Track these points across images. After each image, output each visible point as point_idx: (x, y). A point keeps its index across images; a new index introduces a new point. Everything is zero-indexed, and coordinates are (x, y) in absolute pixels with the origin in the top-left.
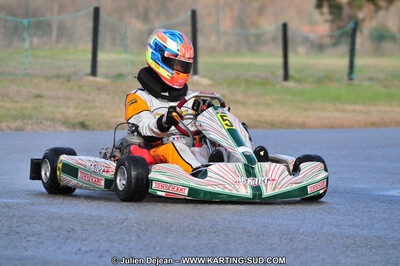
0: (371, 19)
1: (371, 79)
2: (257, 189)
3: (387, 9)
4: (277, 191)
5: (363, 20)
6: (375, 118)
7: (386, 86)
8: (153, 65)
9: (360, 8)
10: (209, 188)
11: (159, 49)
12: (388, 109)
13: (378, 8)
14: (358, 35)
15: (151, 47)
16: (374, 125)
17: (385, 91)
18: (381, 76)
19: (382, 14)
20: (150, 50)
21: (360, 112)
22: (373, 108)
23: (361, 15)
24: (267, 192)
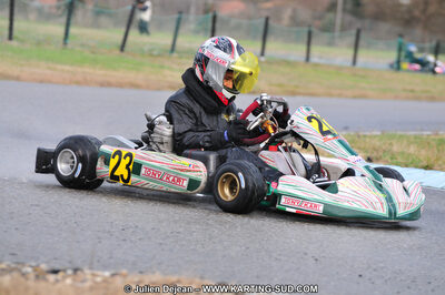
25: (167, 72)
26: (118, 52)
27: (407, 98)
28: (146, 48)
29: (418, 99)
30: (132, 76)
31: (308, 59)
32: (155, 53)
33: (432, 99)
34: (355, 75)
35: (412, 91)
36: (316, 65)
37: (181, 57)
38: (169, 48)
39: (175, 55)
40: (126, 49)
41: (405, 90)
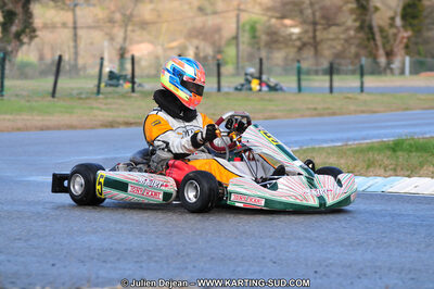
0: (17, 51)
1: (17, 95)
2: (321, 198)
3: (29, 44)
4: (336, 200)
5: (12, 52)
6: (20, 124)
7: (28, 101)
8: (171, 88)
9: (9, 42)
10: (283, 199)
11: (177, 73)
12: (30, 117)
13: (22, 43)
14: (7, 62)
15: (169, 71)
16: (19, 129)
17: (28, 104)
18: (25, 93)
19: (25, 47)
20: (167, 75)
21: (9, 120)
22: (18, 117)
23: (9, 48)
24: (330, 202)
25: (96, 112)
26: (50, 98)
27: (312, 116)
28: (75, 92)
29: (320, 115)
30: (66, 119)
31: (219, 89)
32: (83, 96)
33: (334, 114)
34: (262, 99)
35: (315, 109)
36: (227, 93)
37: (106, 98)
38: (95, 90)
39: (101, 96)
40: (57, 95)
41: (308, 109)
